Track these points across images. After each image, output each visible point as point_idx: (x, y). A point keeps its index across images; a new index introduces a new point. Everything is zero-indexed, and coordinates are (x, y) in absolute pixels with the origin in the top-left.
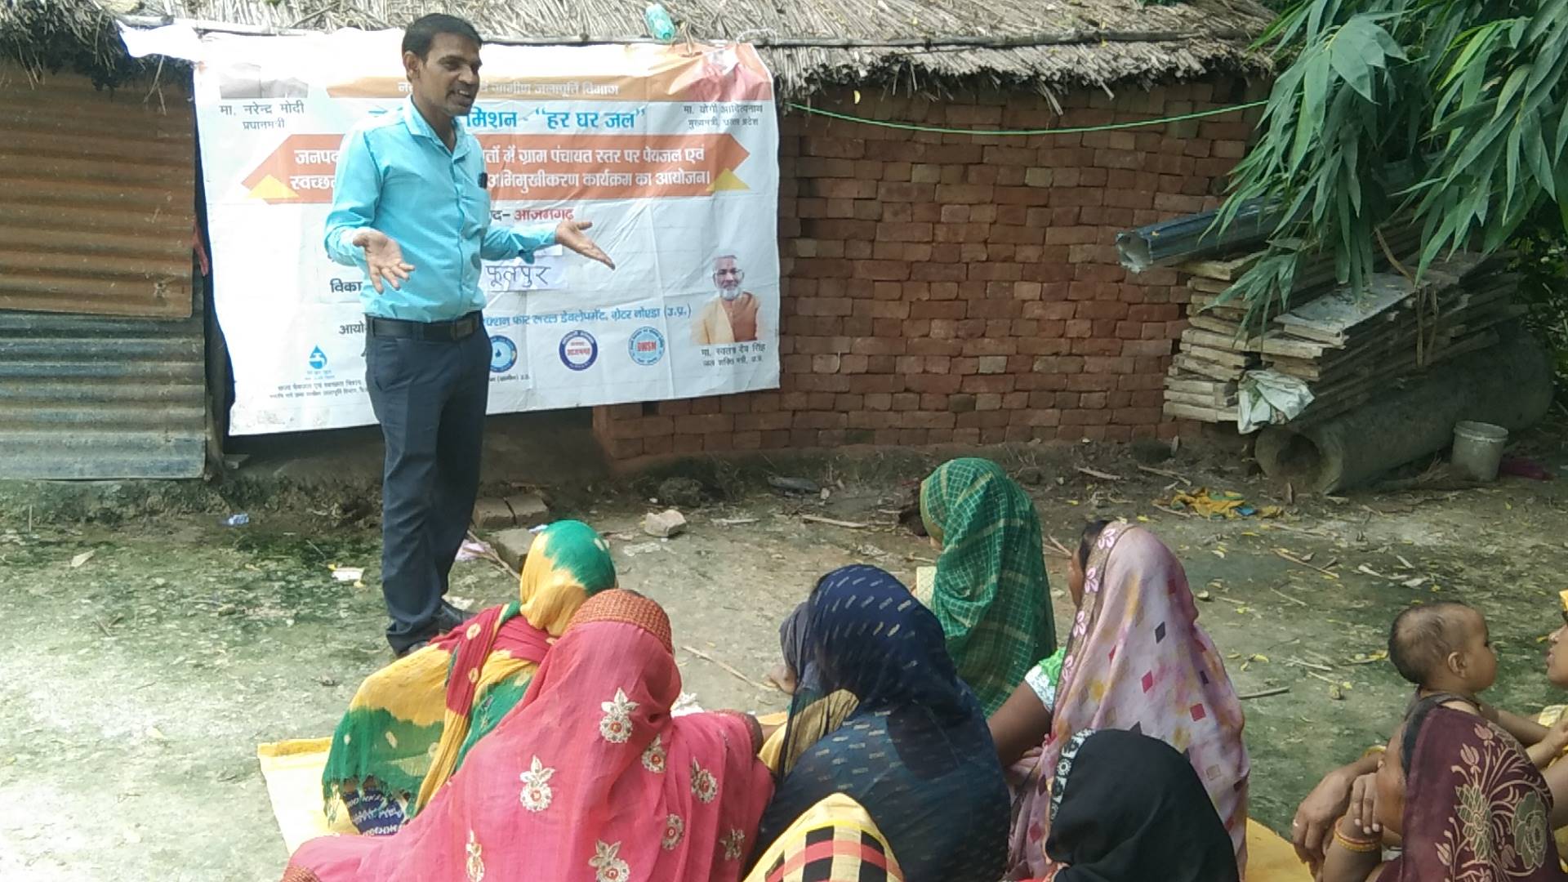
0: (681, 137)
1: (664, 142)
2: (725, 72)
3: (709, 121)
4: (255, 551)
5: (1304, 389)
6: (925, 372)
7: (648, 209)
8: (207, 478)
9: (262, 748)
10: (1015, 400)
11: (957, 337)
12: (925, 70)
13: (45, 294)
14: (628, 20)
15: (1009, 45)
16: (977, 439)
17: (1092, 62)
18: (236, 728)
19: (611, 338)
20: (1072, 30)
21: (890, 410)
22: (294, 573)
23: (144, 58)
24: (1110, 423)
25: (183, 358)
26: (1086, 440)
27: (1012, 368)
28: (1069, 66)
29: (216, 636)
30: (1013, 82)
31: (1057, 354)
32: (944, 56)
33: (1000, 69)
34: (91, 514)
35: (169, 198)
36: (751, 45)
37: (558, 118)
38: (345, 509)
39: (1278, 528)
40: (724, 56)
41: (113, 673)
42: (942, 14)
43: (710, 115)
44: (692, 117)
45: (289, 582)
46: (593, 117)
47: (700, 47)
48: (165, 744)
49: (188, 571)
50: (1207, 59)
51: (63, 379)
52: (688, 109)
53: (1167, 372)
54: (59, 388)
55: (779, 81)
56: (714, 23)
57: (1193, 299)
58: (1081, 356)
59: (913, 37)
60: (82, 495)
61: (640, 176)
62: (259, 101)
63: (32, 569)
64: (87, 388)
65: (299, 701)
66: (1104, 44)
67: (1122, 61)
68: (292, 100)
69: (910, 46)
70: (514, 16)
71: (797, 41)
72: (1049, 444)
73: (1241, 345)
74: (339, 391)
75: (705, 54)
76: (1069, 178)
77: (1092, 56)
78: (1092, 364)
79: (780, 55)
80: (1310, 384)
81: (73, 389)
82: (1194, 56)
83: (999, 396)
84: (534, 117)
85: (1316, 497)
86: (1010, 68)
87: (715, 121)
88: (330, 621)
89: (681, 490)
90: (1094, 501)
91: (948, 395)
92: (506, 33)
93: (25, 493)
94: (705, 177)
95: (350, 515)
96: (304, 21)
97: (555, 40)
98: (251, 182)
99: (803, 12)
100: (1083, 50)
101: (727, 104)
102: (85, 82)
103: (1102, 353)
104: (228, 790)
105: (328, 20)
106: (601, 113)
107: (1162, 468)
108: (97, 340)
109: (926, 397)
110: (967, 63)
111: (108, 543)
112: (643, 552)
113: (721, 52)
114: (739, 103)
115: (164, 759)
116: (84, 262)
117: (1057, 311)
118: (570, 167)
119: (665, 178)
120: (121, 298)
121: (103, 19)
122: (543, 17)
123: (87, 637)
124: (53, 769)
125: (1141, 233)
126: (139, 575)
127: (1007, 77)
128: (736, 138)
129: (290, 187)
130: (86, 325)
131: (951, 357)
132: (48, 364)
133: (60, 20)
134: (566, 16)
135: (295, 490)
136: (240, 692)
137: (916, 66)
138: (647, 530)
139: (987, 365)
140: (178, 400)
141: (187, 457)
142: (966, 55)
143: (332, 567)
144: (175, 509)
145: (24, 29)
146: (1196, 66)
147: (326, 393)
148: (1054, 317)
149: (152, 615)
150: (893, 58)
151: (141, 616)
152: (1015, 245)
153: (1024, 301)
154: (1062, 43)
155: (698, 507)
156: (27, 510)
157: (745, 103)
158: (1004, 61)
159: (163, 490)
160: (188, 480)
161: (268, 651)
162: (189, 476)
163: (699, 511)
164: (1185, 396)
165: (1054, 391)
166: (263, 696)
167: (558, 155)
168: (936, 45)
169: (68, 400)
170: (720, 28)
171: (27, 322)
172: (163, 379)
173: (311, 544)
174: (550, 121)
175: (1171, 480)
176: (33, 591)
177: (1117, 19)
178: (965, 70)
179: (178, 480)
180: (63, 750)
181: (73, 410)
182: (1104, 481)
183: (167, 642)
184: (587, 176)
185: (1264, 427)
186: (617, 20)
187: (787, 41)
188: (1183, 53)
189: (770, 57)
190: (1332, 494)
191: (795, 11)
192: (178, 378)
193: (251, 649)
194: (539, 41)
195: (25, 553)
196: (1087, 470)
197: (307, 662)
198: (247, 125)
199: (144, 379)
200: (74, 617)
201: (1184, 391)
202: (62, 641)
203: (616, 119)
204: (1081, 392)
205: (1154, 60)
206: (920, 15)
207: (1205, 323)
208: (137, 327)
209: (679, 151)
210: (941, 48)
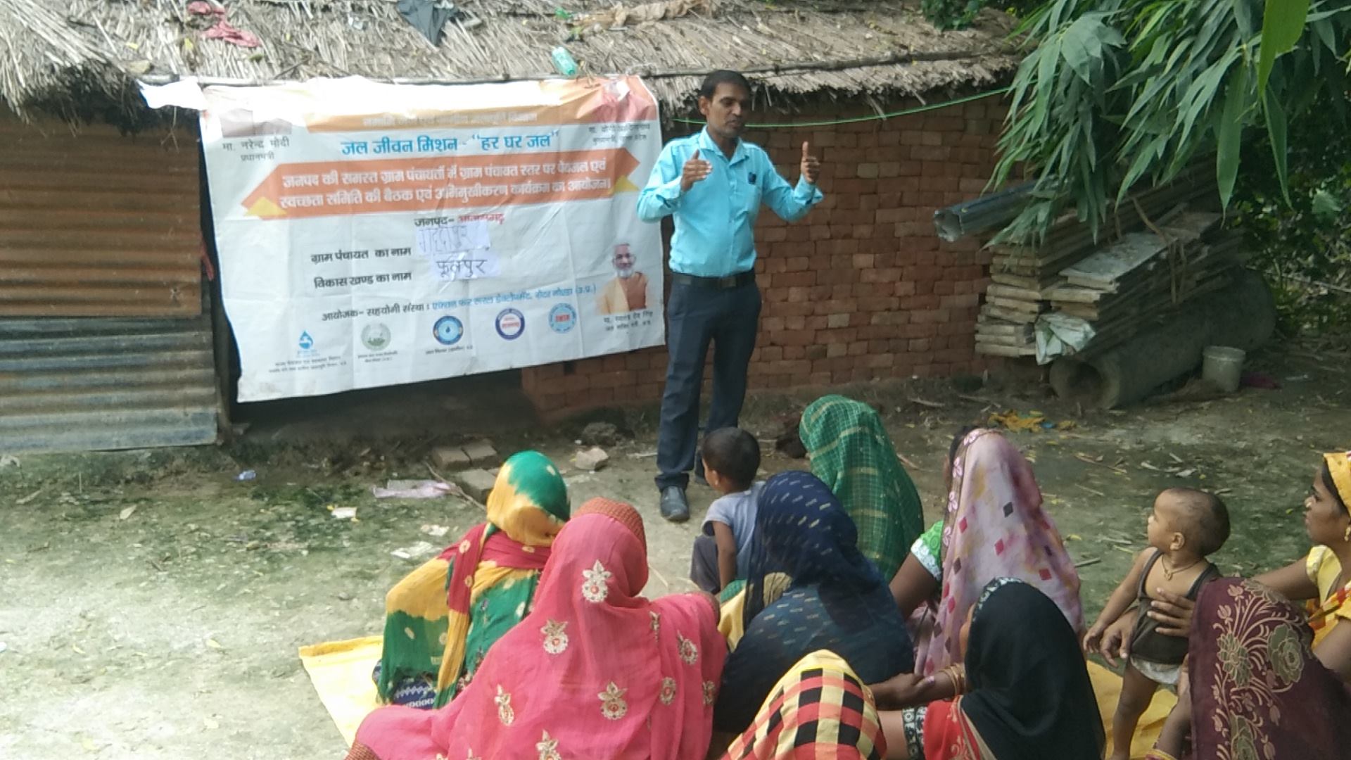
0: (588, 152)
1: (574, 156)
2: (620, 98)
3: (608, 138)
4: (266, 499)
5: (1088, 327)
6: (786, 329)
7: (562, 211)
8: (220, 443)
9: (303, 650)
10: (858, 348)
11: (810, 300)
12: (777, 90)
13: (83, 302)
14: (539, 61)
15: (840, 67)
16: (829, 381)
17: (906, 77)
18: (277, 637)
19: (535, 313)
20: (888, 53)
21: (759, 361)
22: (300, 515)
23: (160, 109)
24: (934, 362)
25: (195, 347)
26: (915, 377)
27: (854, 322)
28: (889, 82)
29: (247, 567)
30: (846, 96)
31: (889, 310)
32: (791, 78)
33: (836, 86)
34: (129, 477)
35: (180, 221)
36: (638, 77)
37: (491, 141)
38: (333, 462)
39: (1074, 438)
40: (620, 86)
41: (171, 600)
42: (784, 45)
43: (610, 133)
44: (595, 135)
45: (298, 521)
46: (517, 139)
47: (599, 80)
48: (224, 652)
49: (215, 517)
50: (996, 71)
51: (100, 369)
52: (592, 129)
53: (976, 320)
54: (96, 377)
55: (663, 104)
56: (606, 60)
57: (995, 260)
58: (908, 310)
59: (764, 64)
60: (120, 462)
61: (555, 184)
62: (253, 139)
63: (88, 523)
64: (119, 376)
65: (324, 613)
66: (915, 63)
67: (930, 76)
68: (280, 137)
69: (763, 72)
70: (447, 62)
71: (673, 72)
72: (887, 381)
73: (1037, 295)
74: (322, 366)
75: (603, 85)
76: (892, 169)
77: (906, 73)
78: (917, 316)
79: (661, 83)
80: (1092, 323)
81: (107, 377)
82: (986, 69)
83: (845, 345)
84: (470, 142)
85: (1100, 412)
86: (843, 85)
87: (614, 138)
88: (337, 550)
89: (600, 432)
90: (927, 424)
91: (804, 347)
92: (442, 75)
93: (75, 463)
94: (607, 183)
95: (337, 466)
96: (283, 73)
97: (483, 79)
98: (248, 203)
99: (675, 49)
100: (898, 68)
101: (623, 124)
102: (114, 131)
103: (923, 307)
104: (280, 685)
105: (301, 73)
106: (524, 136)
107: (977, 395)
108: (126, 337)
109: (788, 349)
110: (810, 82)
111: (146, 499)
112: (577, 483)
113: (615, 84)
114: (632, 123)
115: (225, 663)
116: (114, 275)
117: (888, 275)
118: (500, 180)
119: (575, 185)
120: (144, 302)
121: (127, 79)
122: (471, 62)
123: (144, 573)
124: (137, 677)
125: (954, 210)
126: (176, 523)
127: (842, 92)
128: (629, 150)
129: (279, 205)
130: (117, 325)
131: (806, 316)
132: (88, 358)
133: (94, 82)
134: (489, 60)
135: (290, 448)
136: (275, 609)
137: (770, 88)
138: (578, 465)
139: (834, 321)
140: (193, 382)
141: (202, 427)
142: (808, 76)
143: (330, 507)
144: (196, 470)
145: (66, 90)
146: (988, 77)
147: (313, 368)
148: (885, 280)
149: (193, 553)
151: (184, 554)
152: (852, 225)
153: (861, 269)
154: (882, 64)
155: (615, 445)
156: (77, 476)
157: (637, 123)
158: (836, 79)
159: (185, 455)
160: (204, 446)
161: (291, 576)
162: (205, 442)
163: (615, 448)
164: (992, 338)
165: (888, 339)
166: (294, 611)
167: (491, 171)
168: (784, 69)
169: (106, 386)
170: (611, 64)
171: (69, 324)
172: (180, 365)
173: (309, 490)
174: (485, 143)
175: (985, 405)
176: (93, 540)
177: (922, 43)
178: (807, 88)
179: (196, 447)
180: (143, 661)
181: (109, 394)
182: (933, 408)
183: (209, 573)
184: (513, 187)
185: (1057, 358)
186: (529, 61)
187: (666, 72)
188: (977, 67)
189: (654, 85)
190: (1113, 408)
191: (669, 48)
192: (192, 364)
193: (277, 575)
194: (470, 80)
195: (80, 511)
196: (918, 400)
197: (324, 582)
198: (244, 158)
199: (165, 366)
200: (131, 558)
201: (992, 333)
202: (124, 577)
203: (536, 140)
204: (909, 339)
205: (955, 74)
206: (767, 47)
207: (1005, 279)
208: (158, 325)
209: (586, 163)
210: (788, 72)
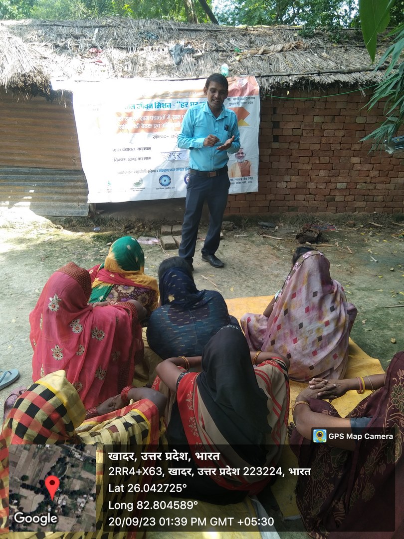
2: (243, 86)
6: (317, 188)
8: (89, 216)
10: (350, 198)
11: (329, 176)
12: (314, 82)
16: (335, 211)
17: (380, 77)
21: (304, 200)
24: (385, 207)
26: (375, 213)
27: (349, 187)
28: (370, 79)
30: (347, 85)
31: (365, 183)
32: (324, 77)
33: (343, 81)
36: (254, 76)
37: (185, 104)
38: (126, 227)
40: (245, 81)
42: (329, 62)
43: (237, 101)
44: (230, 102)
47: (236, 77)
52: (229, 99)
55: (262, 88)
58: (375, 183)
69: (312, 74)
72: (361, 213)
75: (237, 80)
76: (373, 120)
78: (379, 186)
79: (264, 79)
83: (344, 197)
84: (176, 104)
86: (347, 81)
87: (238, 103)
90: (370, 234)
91: (325, 196)
92: (174, 77)
100: (378, 72)
101: (243, 97)
103: (383, 182)
105: (118, 76)
107: (401, 223)
109: (317, 196)
110: (331, 79)
113: (243, 79)
114: (247, 96)
117: (367, 167)
125: (393, 139)
128: (245, 108)
131: (327, 183)
139: (339, 186)
142: (332, 76)
148: (365, 170)
150: (303, 78)
152: (351, 144)
153: (354, 164)
154: (371, 70)
155: (232, 231)
157: (249, 96)
158: (346, 78)
159: (77, 219)
160: (84, 217)
165: (365, 195)
168: (322, 73)
173: (111, 237)
174: (182, 105)
178: (330, 82)
179: (81, 217)
182: (377, 227)
187: (268, 74)
189: (260, 80)
194: (183, 79)
196: (373, 223)
204: (374, 196)
206: (321, 63)
